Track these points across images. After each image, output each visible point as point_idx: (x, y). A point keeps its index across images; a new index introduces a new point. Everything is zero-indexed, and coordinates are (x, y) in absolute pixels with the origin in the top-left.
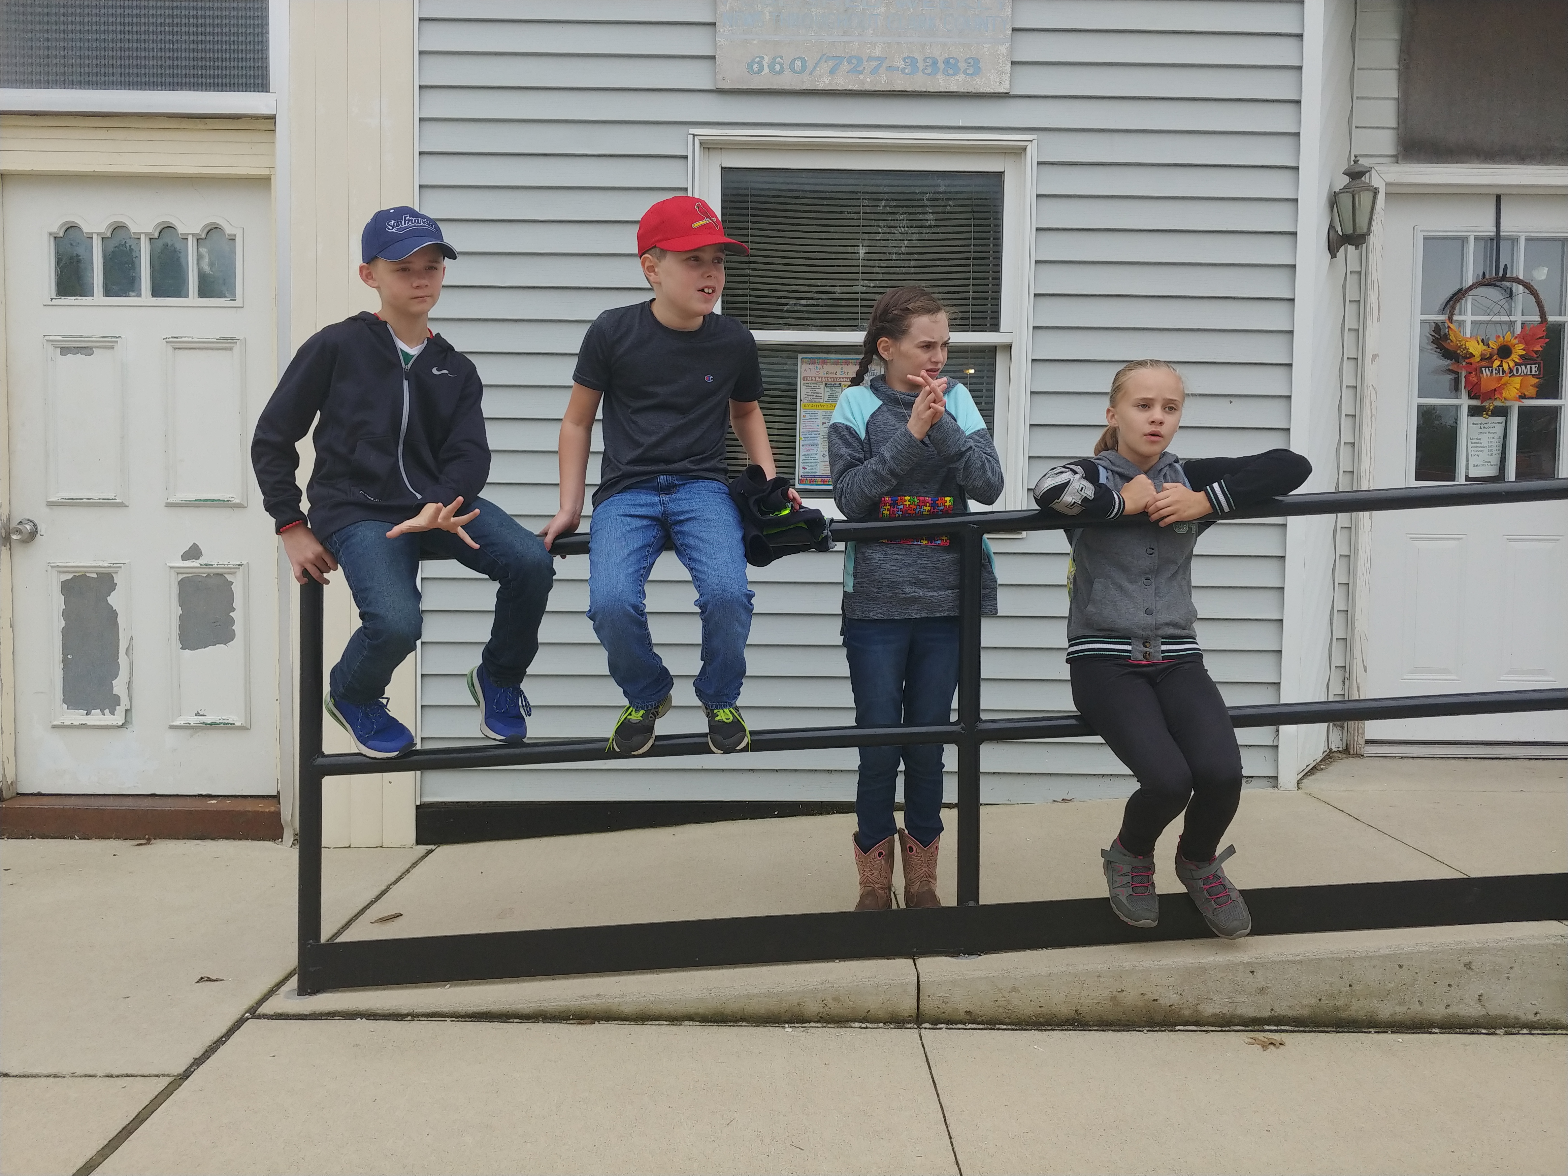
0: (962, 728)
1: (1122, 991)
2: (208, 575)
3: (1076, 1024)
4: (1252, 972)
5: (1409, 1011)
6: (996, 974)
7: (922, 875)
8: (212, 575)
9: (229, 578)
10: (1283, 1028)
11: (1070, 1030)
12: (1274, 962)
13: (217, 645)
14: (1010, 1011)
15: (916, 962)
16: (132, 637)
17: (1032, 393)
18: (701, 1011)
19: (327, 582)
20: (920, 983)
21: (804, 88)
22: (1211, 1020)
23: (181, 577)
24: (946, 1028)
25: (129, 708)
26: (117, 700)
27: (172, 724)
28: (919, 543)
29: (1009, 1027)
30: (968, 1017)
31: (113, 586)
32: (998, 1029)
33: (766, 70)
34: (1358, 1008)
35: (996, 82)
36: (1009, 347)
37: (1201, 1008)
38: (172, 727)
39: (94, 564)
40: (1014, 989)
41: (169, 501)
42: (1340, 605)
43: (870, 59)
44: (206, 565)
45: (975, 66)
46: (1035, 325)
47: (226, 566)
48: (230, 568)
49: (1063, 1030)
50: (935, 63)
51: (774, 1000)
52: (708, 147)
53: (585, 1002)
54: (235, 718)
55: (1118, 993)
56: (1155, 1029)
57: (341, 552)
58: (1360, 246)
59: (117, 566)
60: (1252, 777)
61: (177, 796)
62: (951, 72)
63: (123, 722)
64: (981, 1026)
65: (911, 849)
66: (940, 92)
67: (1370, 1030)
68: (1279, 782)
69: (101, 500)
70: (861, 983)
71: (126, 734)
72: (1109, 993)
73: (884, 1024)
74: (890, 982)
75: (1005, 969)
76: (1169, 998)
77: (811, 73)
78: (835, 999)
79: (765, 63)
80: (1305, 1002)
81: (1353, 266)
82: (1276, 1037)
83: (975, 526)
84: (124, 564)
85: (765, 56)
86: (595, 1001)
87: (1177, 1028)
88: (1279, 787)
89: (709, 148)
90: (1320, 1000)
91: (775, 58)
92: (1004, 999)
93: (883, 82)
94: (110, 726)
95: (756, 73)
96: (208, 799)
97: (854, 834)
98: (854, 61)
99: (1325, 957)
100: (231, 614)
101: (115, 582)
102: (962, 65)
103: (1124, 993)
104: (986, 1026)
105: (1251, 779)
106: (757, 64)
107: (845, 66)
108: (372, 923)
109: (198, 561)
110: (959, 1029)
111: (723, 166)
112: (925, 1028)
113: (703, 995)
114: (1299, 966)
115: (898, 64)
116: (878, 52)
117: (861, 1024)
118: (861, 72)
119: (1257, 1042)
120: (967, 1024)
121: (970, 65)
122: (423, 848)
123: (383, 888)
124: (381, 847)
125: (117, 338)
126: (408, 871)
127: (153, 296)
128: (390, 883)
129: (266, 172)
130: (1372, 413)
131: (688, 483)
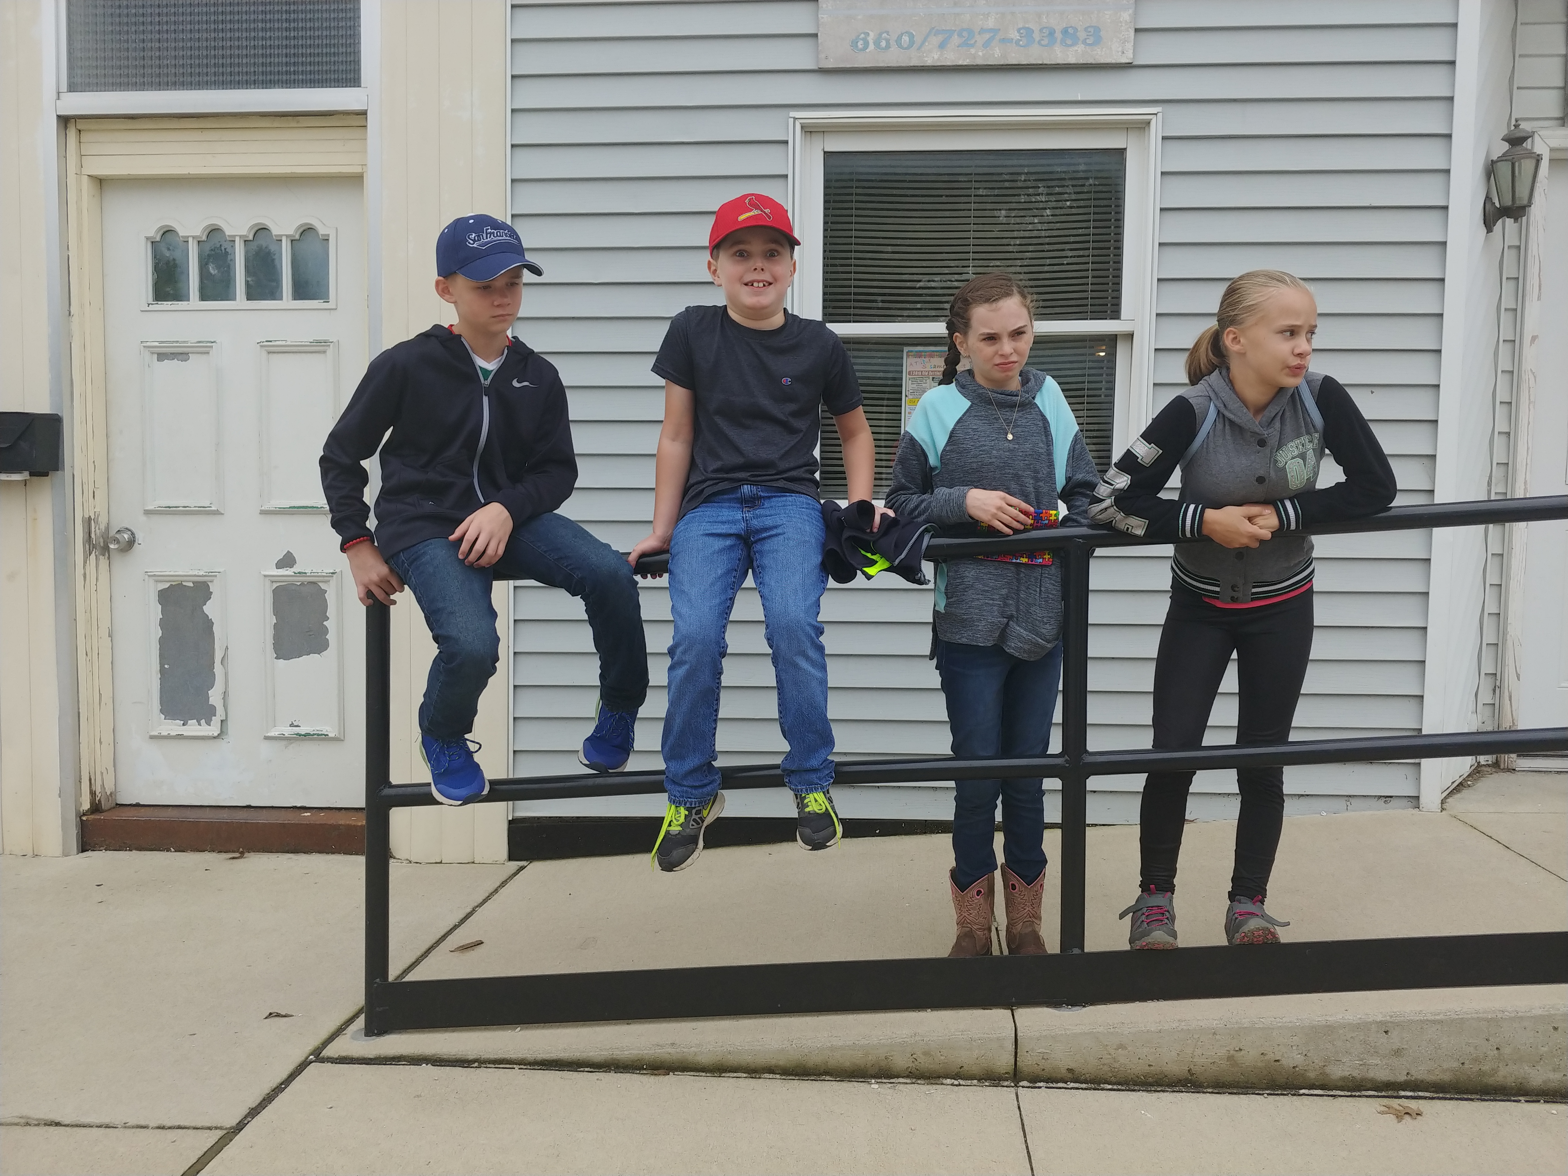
0: (1067, 761)
1: (1240, 1050)
2: (302, 584)
3: (1189, 1085)
4: (1386, 1032)
5: (1565, 1078)
6: (1101, 1029)
7: (1026, 915)
8: (306, 583)
9: (323, 586)
10: (1421, 1094)
11: (1182, 1092)
12: (1411, 1022)
13: (311, 655)
14: (1116, 1070)
15: (1015, 1014)
16: (227, 646)
17: (1155, 384)
18: (781, 1063)
19: (394, 602)
20: (1018, 1038)
21: (912, 65)
22: (1340, 1084)
23: (275, 585)
24: (1046, 1087)
25: (224, 719)
26: (212, 711)
27: (267, 735)
29: (1115, 1087)
30: (1070, 1075)
31: (208, 595)
32: (1103, 1089)
33: (871, 47)
34: (1506, 1074)
35: (1118, 52)
36: (1130, 336)
37: (1328, 1070)
38: (267, 738)
39: (191, 573)
40: (1121, 1046)
41: (263, 508)
42: (1491, 608)
43: (982, 31)
44: (299, 573)
45: (1095, 35)
46: (1158, 312)
47: (319, 574)
48: (324, 576)
49: (1174, 1091)
50: (1052, 33)
51: (859, 1053)
52: (809, 130)
53: (659, 1051)
54: (328, 729)
55: (1235, 1053)
56: (1276, 1092)
57: (409, 574)
58: (1519, 219)
59: (212, 575)
60: (1391, 796)
61: (273, 807)
62: (1069, 42)
63: (219, 733)
64: (1084, 1086)
65: (1014, 887)
66: (1058, 64)
67: (1520, 1098)
68: (1420, 802)
69: (197, 508)
70: (954, 1036)
71: (221, 744)
72: (1225, 1052)
73: (979, 1080)
74: (985, 1035)
75: (1110, 1023)
76: (1292, 1059)
77: (919, 49)
78: (926, 1054)
79: (871, 39)
80: (1445, 1066)
81: (1512, 239)
82: (1413, 1105)
83: (1080, 540)
84: (219, 572)
85: (871, 33)
86: (670, 1050)
87: (1302, 1091)
88: (1420, 807)
89: (811, 132)
90: (1463, 1064)
91: (880, 34)
92: (1110, 1057)
93: (996, 56)
94: (206, 736)
95: (861, 50)
96: (302, 811)
97: (951, 870)
98: (965, 34)
99: (1469, 1016)
100: (325, 623)
101: (211, 590)
102: (1082, 35)
103: (1243, 1052)
104: (1089, 1085)
105: (1390, 799)
106: (861, 41)
107: (956, 40)
108: (451, 951)
109: (293, 570)
110: (1060, 1088)
111: (825, 150)
112: (1023, 1087)
113: (784, 1046)
114: (1439, 1027)
115: (1012, 36)
116: (991, 23)
117: (953, 1080)
118: (972, 46)
119: (1391, 1111)
120: (1068, 1083)
121: (1090, 34)
122: (515, 865)
123: (469, 910)
124: (473, 863)
125: (212, 343)
126: (496, 891)
127: (248, 299)
128: (476, 904)
129: (357, 170)
130: (1529, 399)
131: (775, 497)
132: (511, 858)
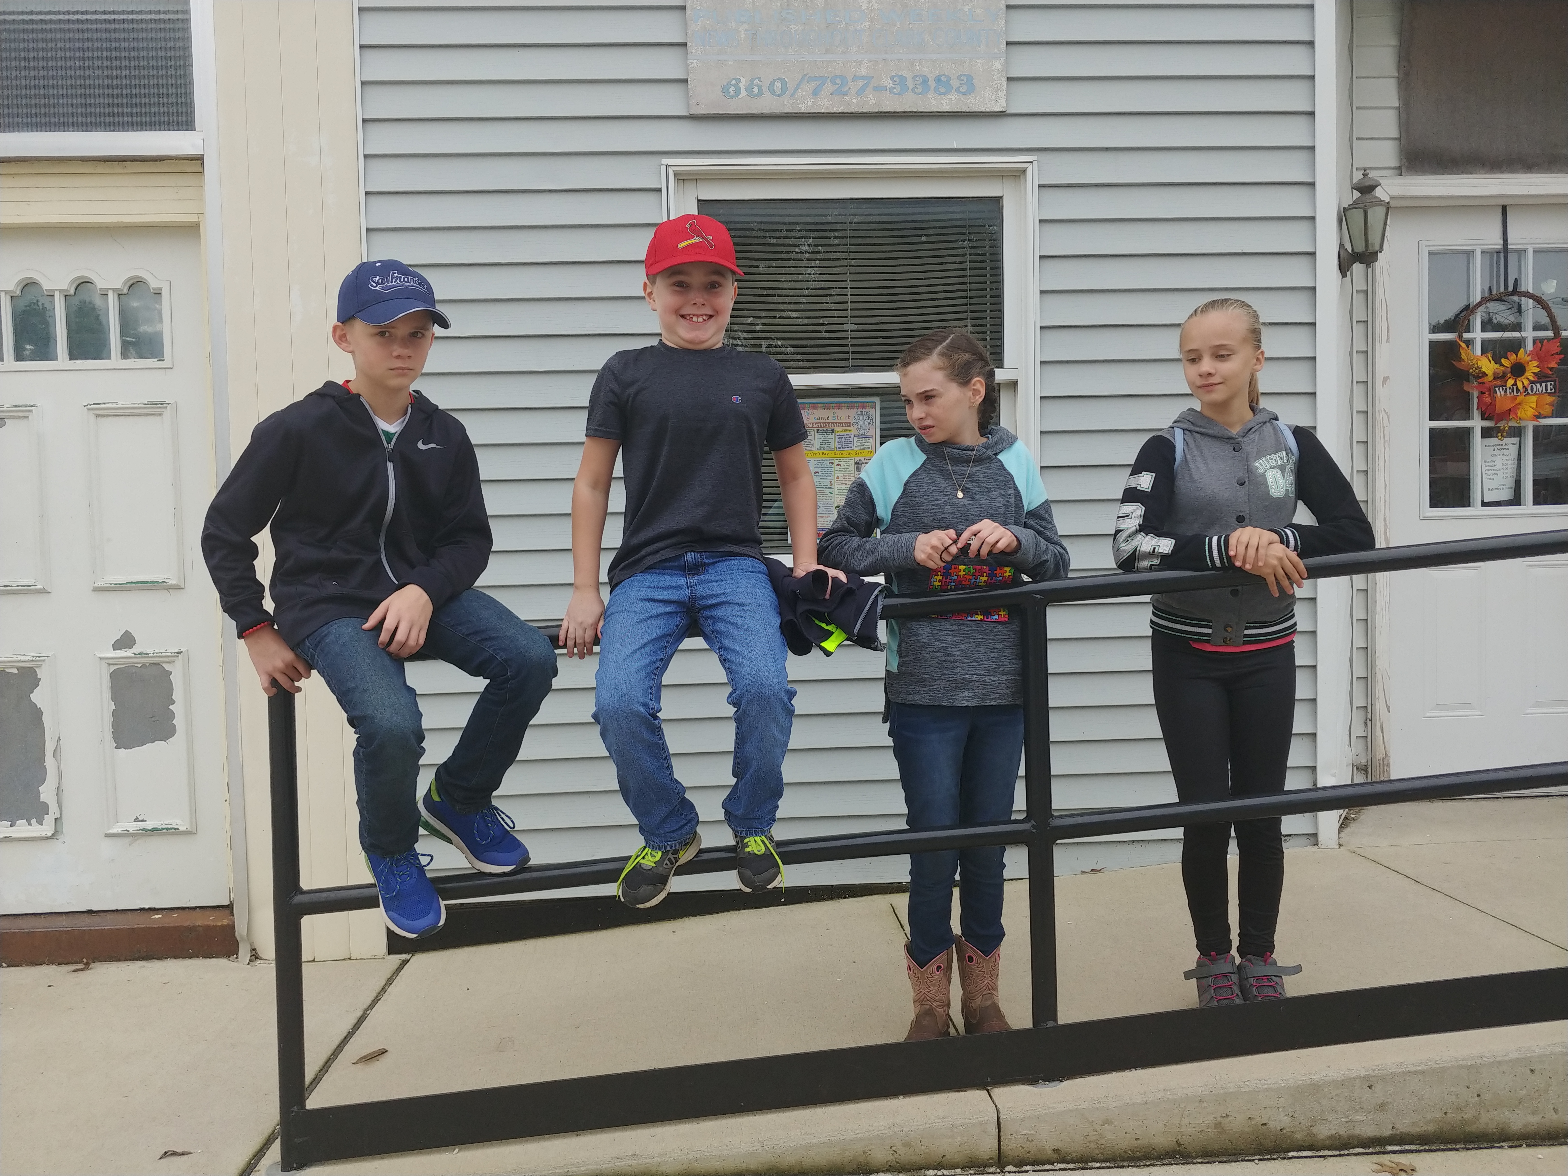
0: (1033, 826)
1: (1227, 1116)
2: (144, 665)
3: (1177, 1156)
4: (1370, 1087)
5: (1543, 1120)
6: (1085, 1105)
7: (985, 988)
8: (148, 665)
9: (167, 667)
10: (1407, 1147)
11: (1172, 1164)
12: (1394, 1074)
13: (156, 742)
14: (1103, 1146)
15: (992, 1095)
16: (59, 737)
17: (1042, 432)
18: (752, 1167)
19: (299, 689)
20: (1001, 1120)
21: (785, 112)
22: (1328, 1143)
23: (112, 668)
24: (1034, 1171)
25: (59, 817)
26: (45, 808)
27: (108, 832)
28: (973, 618)
29: (1103, 1165)
30: (1056, 1156)
31: (36, 682)
32: (1091, 1168)
33: (744, 93)
34: (1489, 1120)
35: (992, 101)
36: (1014, 385)
37: (1315, 1130)
38: (108, 835)
39: (15, 658)
40: (1107, 1122)
41: (96, 585)
42: (1360, 643)
43: (855, 78)
44: (140, 654)
45: (968, 84)
46: (1042, 360)
47: (163, 654)
48: (168, 656)
49: (1164, 1164)
50: (925, 81)
51: (836, 1149)
52: (682, 178)
53: (619, 1164)
54: (179, 822)
55: (1222, 1119)
56: (1266, 1157)
57: (316, 657)
58: (1371, 265)
59: (41, 659)
60: (1290, 835)
61: (117, 911)
62: (943, 90)
63: (53, 832)
64: (1071, 1166)
65: (971, 959)
66: (932, 112)
67: (1503, 1144)
68: (1319, 840)
69: (20, 587)
70: (934, 1124)
71: (56, 845)
72: (1212, 1119)
73: (963, 1168)
74: (967, 1121)
75: (1095, 1098)
76: (1279, 1121)
77: (792, 95)
78: (906, 1145)
79: (742, 86)
80: (1429, 1116)
81: (1359, 285)
82: (1403, 1159)
83: (1038, 596)
84: (47, 656)
85: (742, 78)
86: (630, 1162)
87: (1291, 1154)
88: (1319, 845)
89: (683, 180)
90: (1446, 1113)
91: (752, 80)
92: (1095, 1133)
93: (870, 104)
94: (39, 837)
95: (733, 96)
96: (152, 913)
98: (838, 81)
99: (1449, 1065)
100: (171, 707)
101: (38, 677)
102: (955, 83)
103: (1230, 1118)
104: (1077, 1165)
105: (1289, 838)
106: (733, 87)
107: (829, 87)
108: (354, 1064)
109: (132, 651)
110: (1048, 1170)
111: (699, 198)
112: (1010, 1172)
113: (755, 1148)
114: (1421, 1077)
115: (886, 84)
116: (863, 71)
117: (936, 1171)
118: (846, 93)
119: (1385, 1168)
120: (1055, 1164)
121: (963, 82)
122: (397, 959)
123: (359, 1013)
124: (350, 959)
125: (32, 406)
126: (384, 990)
127: (71, 359)
128: (365, 1007)
129: (193, 219)
130: (1384, 439)
131: (719, 562)
132: (391, 951)
